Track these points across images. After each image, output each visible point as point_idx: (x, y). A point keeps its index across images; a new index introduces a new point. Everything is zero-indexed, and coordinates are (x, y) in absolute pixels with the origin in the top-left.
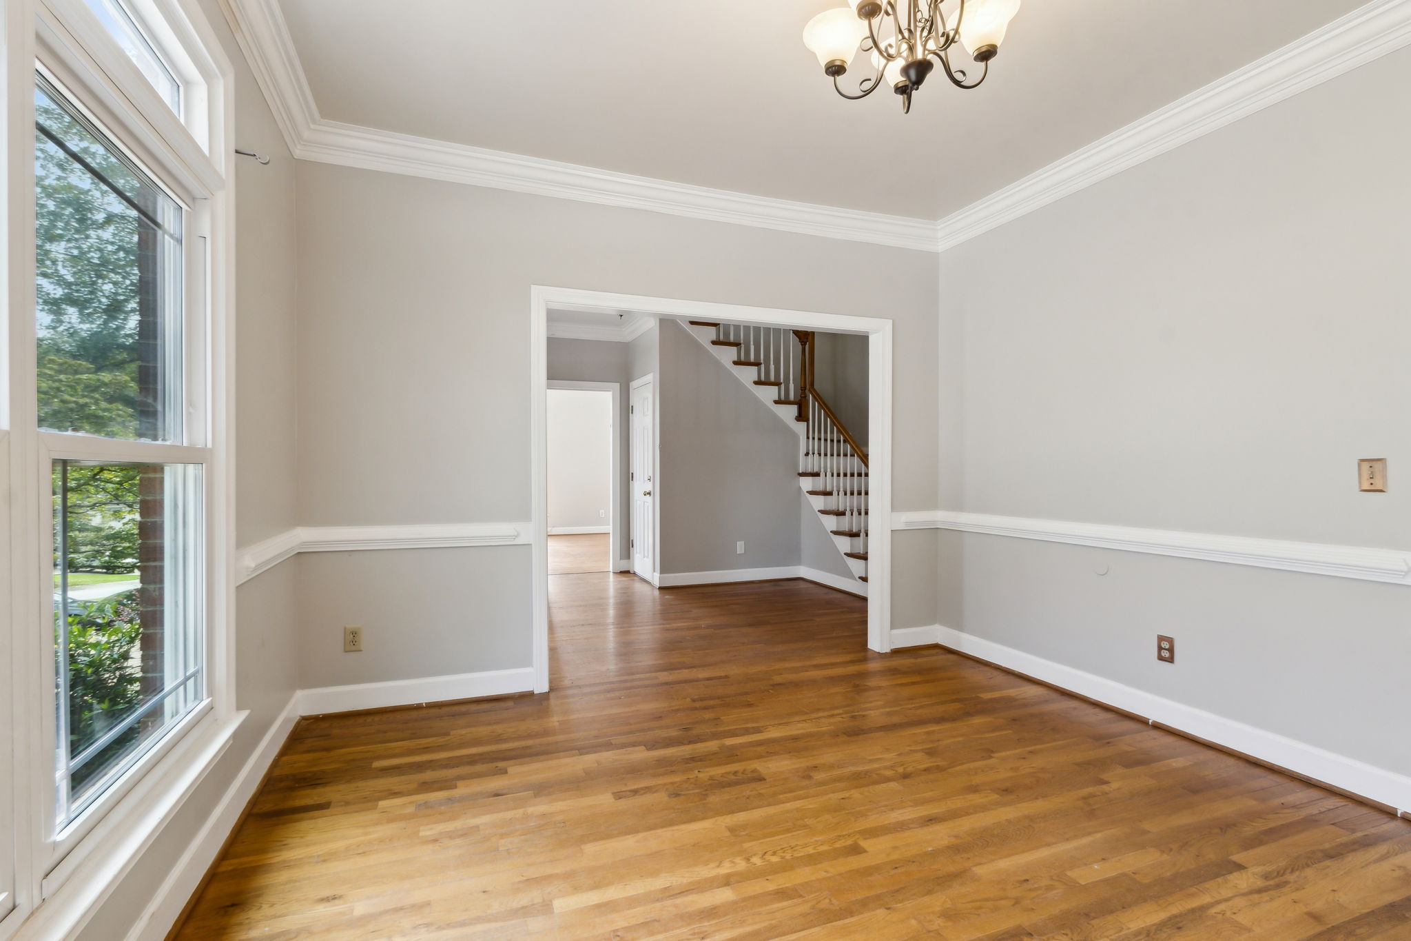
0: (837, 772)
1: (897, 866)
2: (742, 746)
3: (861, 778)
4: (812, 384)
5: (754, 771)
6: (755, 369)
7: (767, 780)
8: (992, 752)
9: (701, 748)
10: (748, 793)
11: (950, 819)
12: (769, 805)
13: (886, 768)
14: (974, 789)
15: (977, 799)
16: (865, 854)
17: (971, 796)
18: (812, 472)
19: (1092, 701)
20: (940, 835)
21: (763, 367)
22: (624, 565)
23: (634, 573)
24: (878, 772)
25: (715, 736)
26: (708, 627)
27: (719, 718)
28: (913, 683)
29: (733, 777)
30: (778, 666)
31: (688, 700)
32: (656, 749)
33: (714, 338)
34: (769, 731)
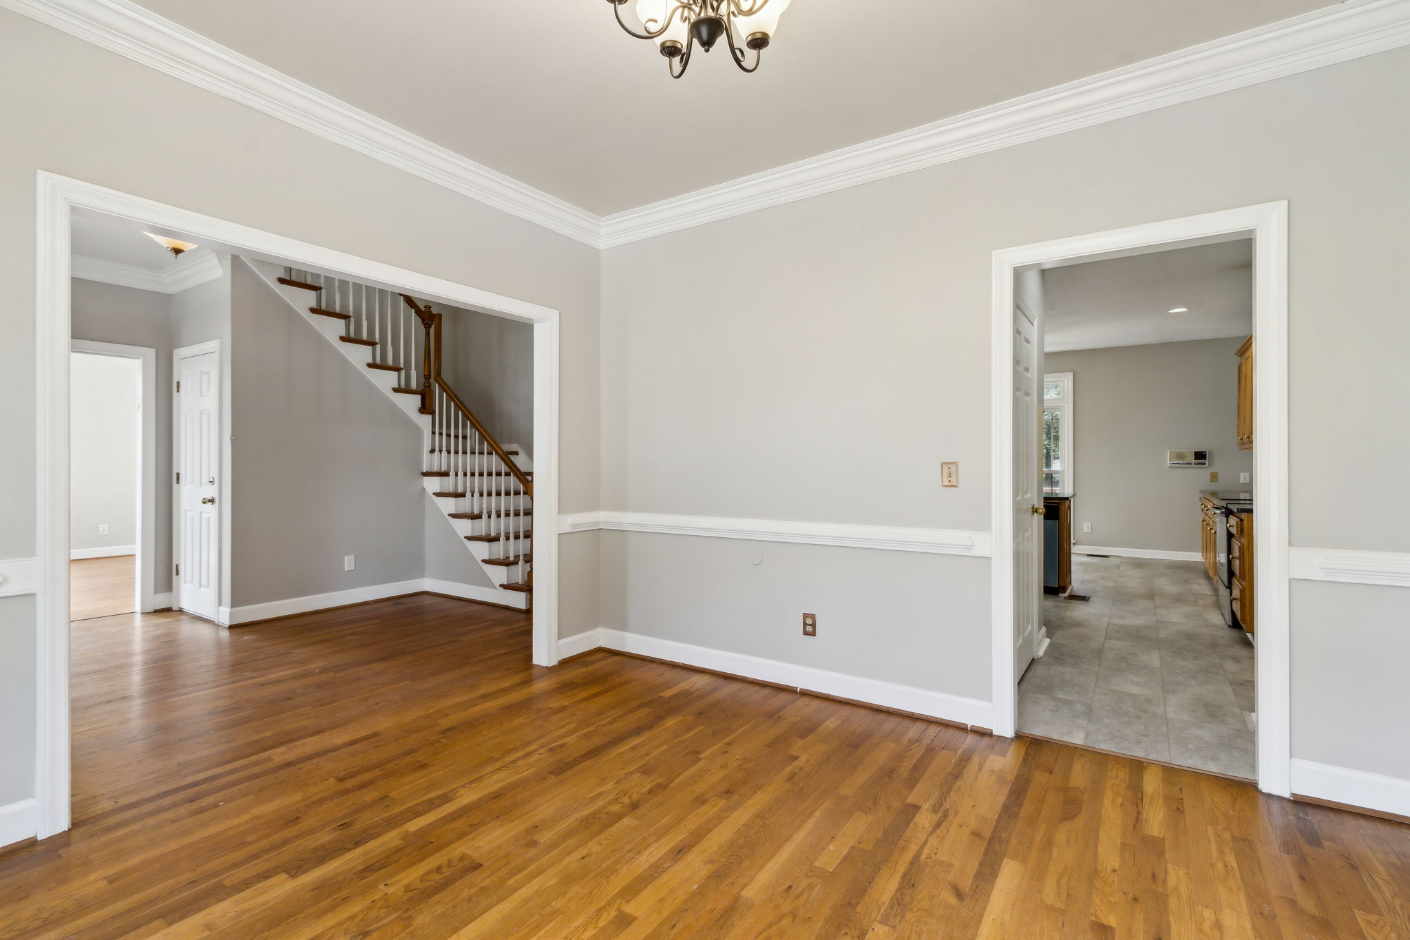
0: (563, 825)
1: (674, 923)
2: (433, 826)
3: (591, 824)
4: (439, 373)
5: (462, 858)
6: (369, 349)
7: (485, 865)
8: (698, 753)
9: (375, 847)
10: (466, 893)
11: (697, 843)
12: (500, 900)
13: (610, 803)
14: (701, 800)
15: (709, 810)
16: (636, 923)
17: (703, 809)
18: (439, 471)
19: (750, 680)
20: (694, 867)
21: (378, 347)
22: (161, 601)
23: (181, 611)
24: (606, 811)
25: (391, 823)
26: (325, 670)
27: (387, 796)
28: (595, 695)
29: (437, 877)
30: (440, 705)
31: (332, 780)
32: (306, 871)
33: (314, 304)
34: (462, 795)
